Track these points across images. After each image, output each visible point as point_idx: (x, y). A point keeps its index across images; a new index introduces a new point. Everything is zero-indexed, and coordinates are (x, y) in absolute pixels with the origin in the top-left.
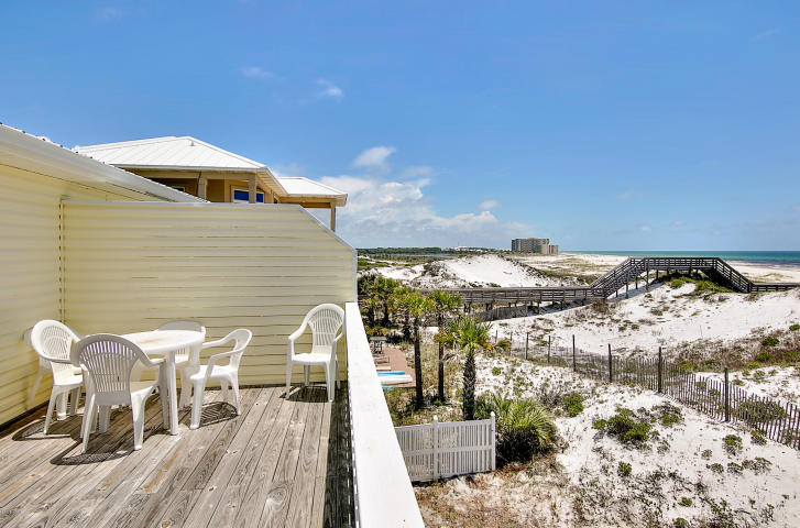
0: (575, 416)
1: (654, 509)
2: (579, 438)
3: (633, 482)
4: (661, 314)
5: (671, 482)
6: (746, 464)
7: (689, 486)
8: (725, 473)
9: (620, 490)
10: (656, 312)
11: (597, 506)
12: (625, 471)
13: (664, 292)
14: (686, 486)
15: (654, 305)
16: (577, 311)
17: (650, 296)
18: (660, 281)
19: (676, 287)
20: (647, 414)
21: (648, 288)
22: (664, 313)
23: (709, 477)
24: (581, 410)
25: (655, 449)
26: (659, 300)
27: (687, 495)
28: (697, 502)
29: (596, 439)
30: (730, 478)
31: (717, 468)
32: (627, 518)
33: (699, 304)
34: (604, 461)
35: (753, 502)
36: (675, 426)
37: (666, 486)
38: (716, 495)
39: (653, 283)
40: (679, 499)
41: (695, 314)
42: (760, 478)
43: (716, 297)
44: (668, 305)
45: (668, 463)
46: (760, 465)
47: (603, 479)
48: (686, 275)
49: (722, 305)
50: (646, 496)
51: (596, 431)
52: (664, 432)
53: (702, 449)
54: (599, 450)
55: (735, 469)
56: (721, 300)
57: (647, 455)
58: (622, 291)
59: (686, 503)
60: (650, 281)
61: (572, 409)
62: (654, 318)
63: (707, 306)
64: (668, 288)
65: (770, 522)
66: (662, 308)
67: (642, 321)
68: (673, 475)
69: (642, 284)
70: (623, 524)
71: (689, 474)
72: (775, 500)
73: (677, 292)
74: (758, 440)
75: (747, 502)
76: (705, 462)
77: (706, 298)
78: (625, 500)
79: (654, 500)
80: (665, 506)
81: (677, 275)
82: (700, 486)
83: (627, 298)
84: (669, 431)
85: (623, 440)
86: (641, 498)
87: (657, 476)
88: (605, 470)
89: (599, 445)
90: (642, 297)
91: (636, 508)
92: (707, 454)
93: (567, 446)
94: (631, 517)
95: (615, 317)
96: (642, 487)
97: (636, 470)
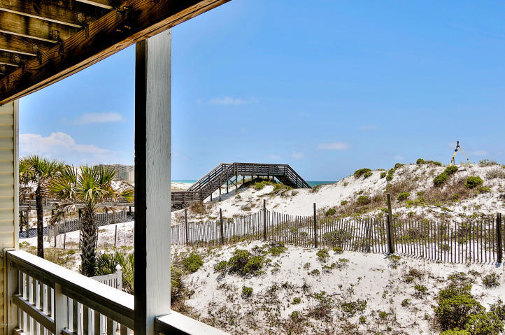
0: (196, 270)
1: (274, 312)
2: (204, 283)
3: (255, 298)
4: (250, 209)
5: (284, 291)
6: (333, 265)
7: (298, 290)
8: (321, 274)
9: (245, 308)
10: (245, 209)
11: (228, 325)
12: (248, 293)
13: (251, 194)
14: (296, 290)
15: (244, 203)
16: (176, 214)
17: (239, 197)
18: (246, 185)
19: (259, 189)
20: (260, 251)
21: (236, 191)
22: (252, 209)
23: (311, 280)
24: (201, 264)
25: (269, 272)
26: (248, 200)
27: (297, 296)
28: (304, 299)
29: (219, 279)
30: (324, 277)
31: (316, 272)
32: (254, 326)
33: (278, 199)
34: (229, 293)
35: (341, 286)
36: (281, 255)
37: (281, 295)
38: (316, 289)
39: (241, 187)
40: (292, 300)
41: (276, 206)
42: (344, 272)
43: (290, 193)
44: (254, 203)
45: (280, 279)
46: (342, 264)
47: (229, 305)
48: (265, 180)
49: (295, 198)
50: (267, 306)
51: (218, 274)
52: (274, 260)
53: (303, 264)
54: (223, 286)
55: (327, 270)
56: (294, 194)
57: (263, 278)
58: (216, 194)
59: (297, 301)
60: (238, 186)
61: (192, 266)
62: (245, 213)
63: (284, 200)
64: (252, 190)
65: (353, 295)
66: (250, 206)
67: (235, 216)
68: (285, 286)
69: (232, 189)
70: (251, 331)
71: (297, 281)
72: (354, 282)
73: (260, 193)
74: (339, 251)
75: (337, 287)
76: (306, 272)
77: (282, 195)
78: (250, 313)
79: (273, 306)
80: (282, 308)
81: (259, 180)
82: (305, 287)
83: (220, 201)
84: (278, 258)
85: (243, 274)
86: (264, 308)
87: (274, 289)
88: (230, 298)
89: (222, 282)
90: (233, 198)
91: (261, 316)
92: (307, 266)
93: (193, 292)
94: (257, 323)
95: (212, 216)
96: (263, 300)
97: (256, 290)
